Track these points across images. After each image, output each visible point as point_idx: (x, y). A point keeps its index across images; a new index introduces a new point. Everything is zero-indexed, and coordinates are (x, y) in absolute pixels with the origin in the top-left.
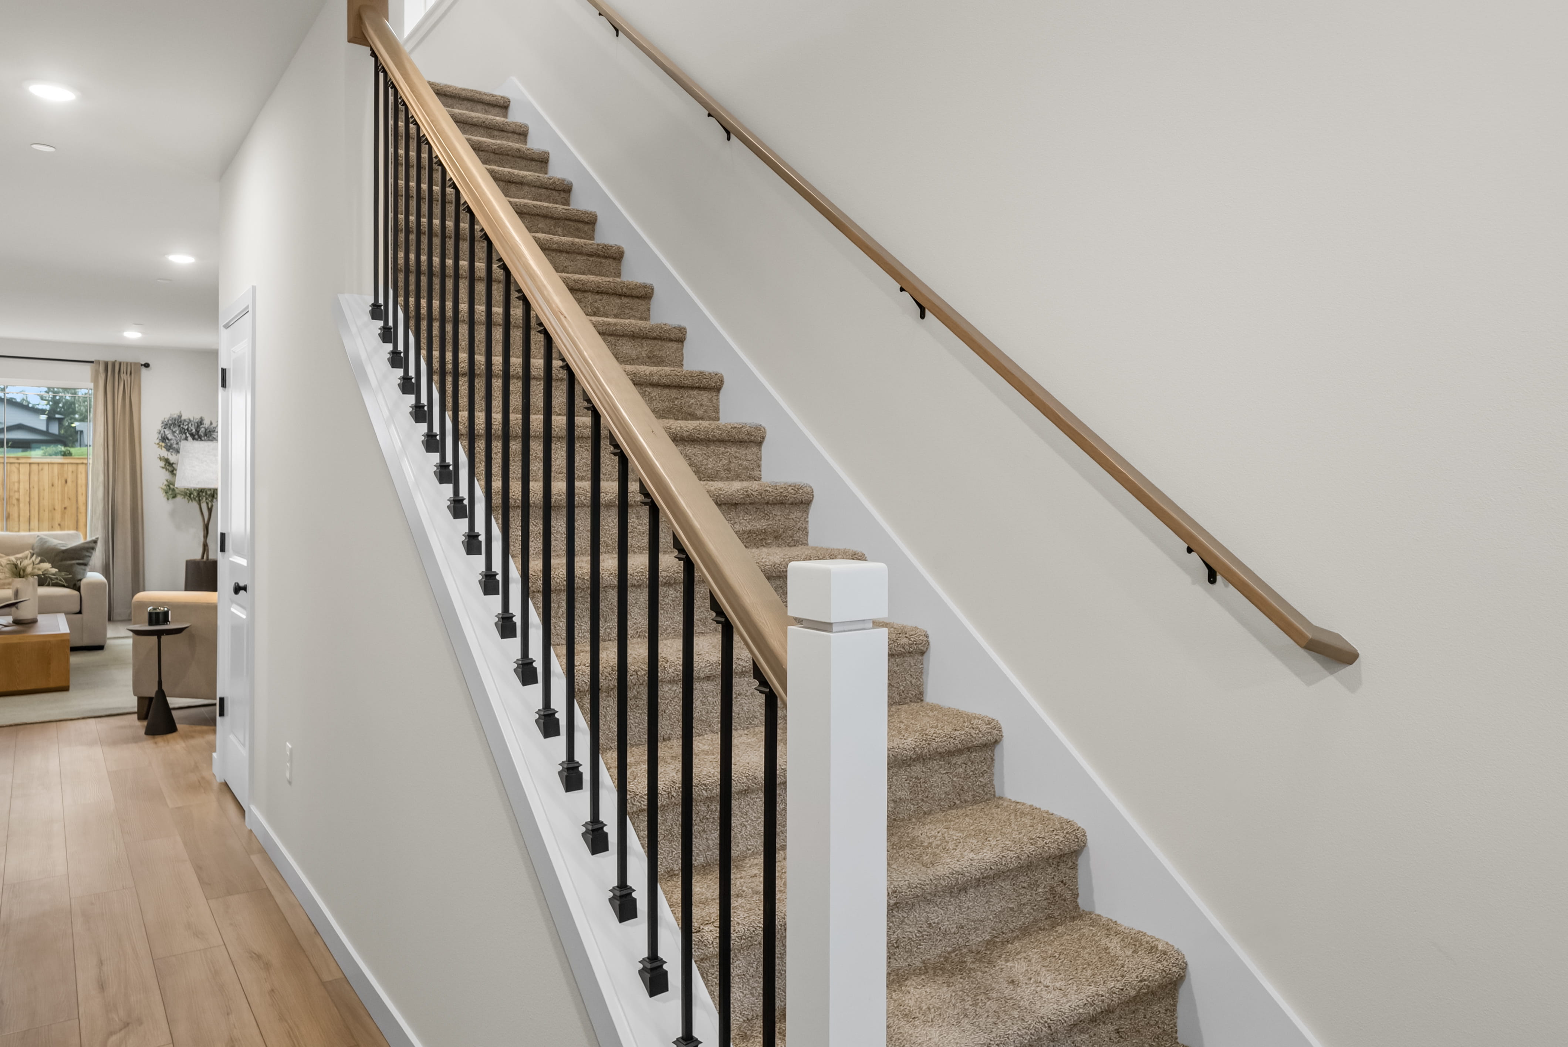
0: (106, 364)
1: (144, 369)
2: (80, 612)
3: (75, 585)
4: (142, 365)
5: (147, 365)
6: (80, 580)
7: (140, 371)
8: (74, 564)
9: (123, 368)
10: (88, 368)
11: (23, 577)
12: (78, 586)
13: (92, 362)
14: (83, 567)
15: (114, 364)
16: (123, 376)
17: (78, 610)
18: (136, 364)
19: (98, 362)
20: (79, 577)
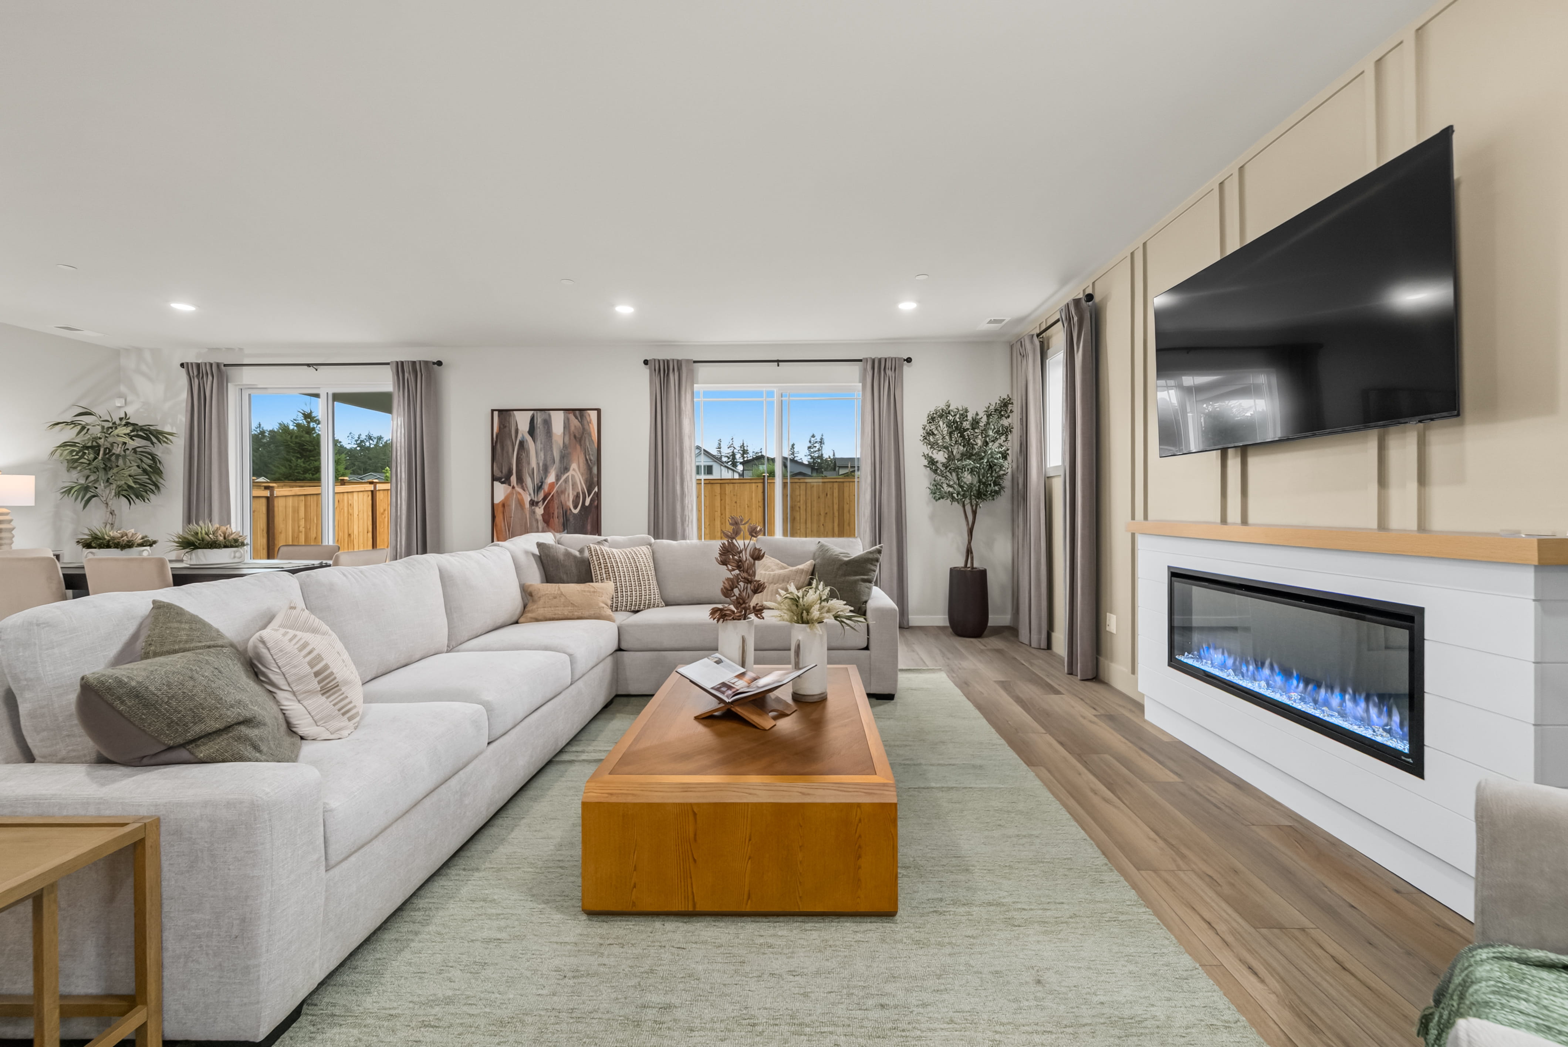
0: (873, 361)
1: (906, 365)
2: (867, 648)
3: (860, 608)
4: (905, 360)
5: (909, 360)
6: (866, 602)
7: (901, 367)
8: (858, 580)
9: (888, 364)
10: (856, 368)
11: (807, 622)
12: (863, 610)
13: (860, 361)
14: (868, 584)
15: (880, 360)
16: (889, 372)
17: (865, 645)
18: (899, 359)
19: (867, 359)
20: (865, 599)
